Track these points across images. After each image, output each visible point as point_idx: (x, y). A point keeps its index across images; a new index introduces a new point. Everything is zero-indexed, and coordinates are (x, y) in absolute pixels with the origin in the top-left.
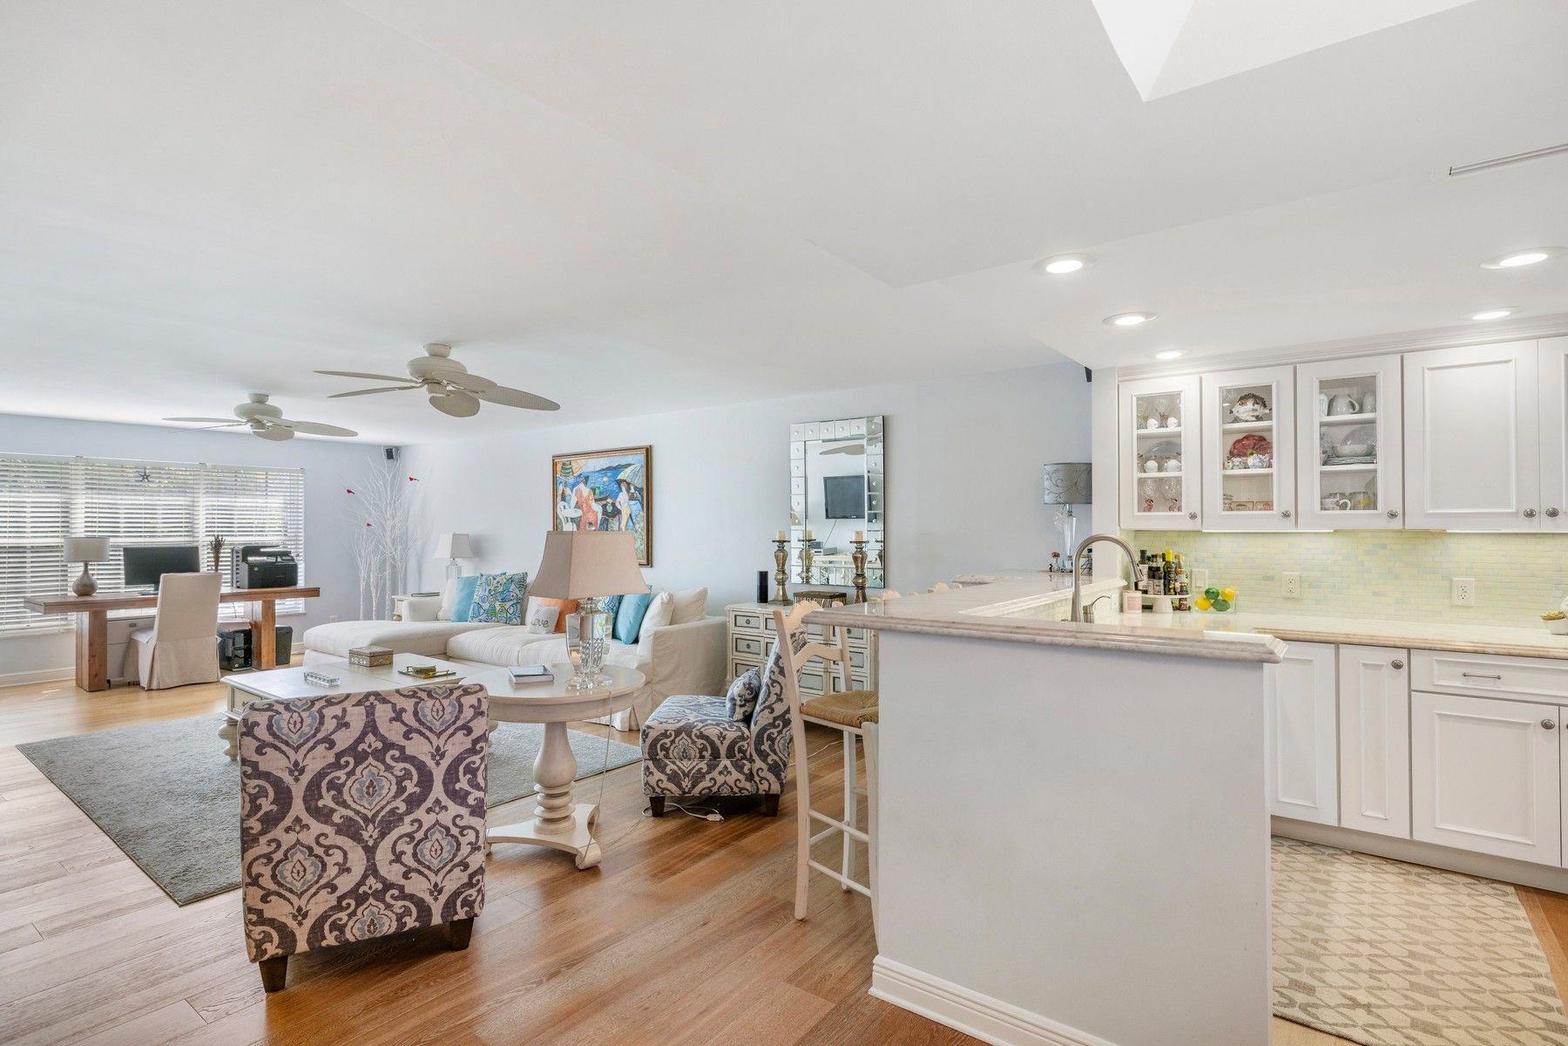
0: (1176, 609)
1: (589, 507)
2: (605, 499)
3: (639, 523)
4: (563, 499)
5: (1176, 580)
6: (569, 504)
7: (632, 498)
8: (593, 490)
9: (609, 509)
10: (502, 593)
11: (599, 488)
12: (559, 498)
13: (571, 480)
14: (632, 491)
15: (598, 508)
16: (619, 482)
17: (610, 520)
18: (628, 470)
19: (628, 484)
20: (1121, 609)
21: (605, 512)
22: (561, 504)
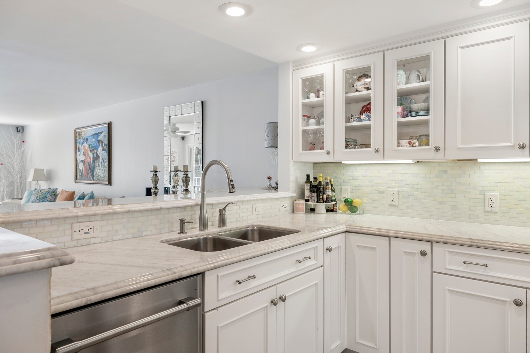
1: (88, 154)
2: (94, 150)
3: (106, 162)
4: (79, 151)
6: (81, 153)
7: (103, 150)
8: (89, 145)
9: (95, 155)
10: (42, 198)
11: (91, 144)
12: (77, 150)
13: (82, 141)
14: (104, 146)
15: (91, 155)
16: (99, 141)
17: (96, 161)
18: (102, 135)
19: (102, 142)
21: (94, 157)
22: (78, 153)
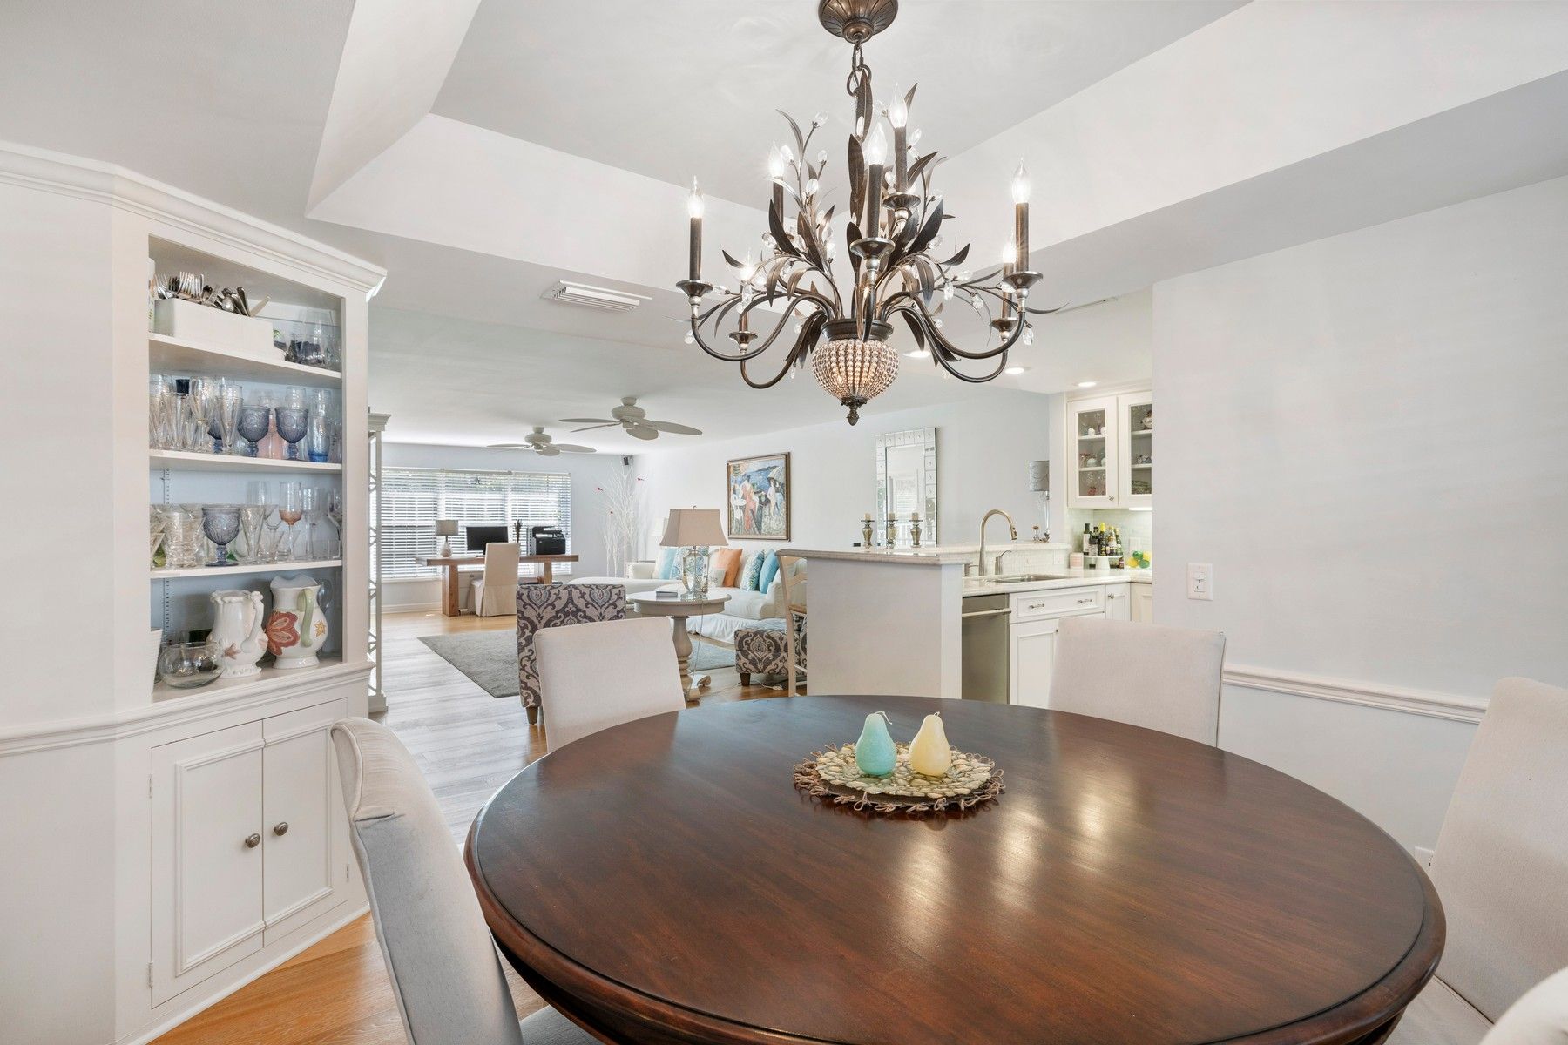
0: (1112, 566)
1: (751, 498)
2: (761, 492)
3: (782, 509)
4: (735, 493)
5: (1107, 545)
6: (738, 496)
7: (777, 491)
8: (753, 485)
9: (763, 499)
11: (756, 484)
12: (732, 491)
13: (739, 479)
14: (777, 486)
15: (756, 498)
16: (769, 479)
17: (764, 508)
18: (775, 471)
19: (775, 481)
20: (1069, 567)
21: (760, 502)
22: (733, 496)
